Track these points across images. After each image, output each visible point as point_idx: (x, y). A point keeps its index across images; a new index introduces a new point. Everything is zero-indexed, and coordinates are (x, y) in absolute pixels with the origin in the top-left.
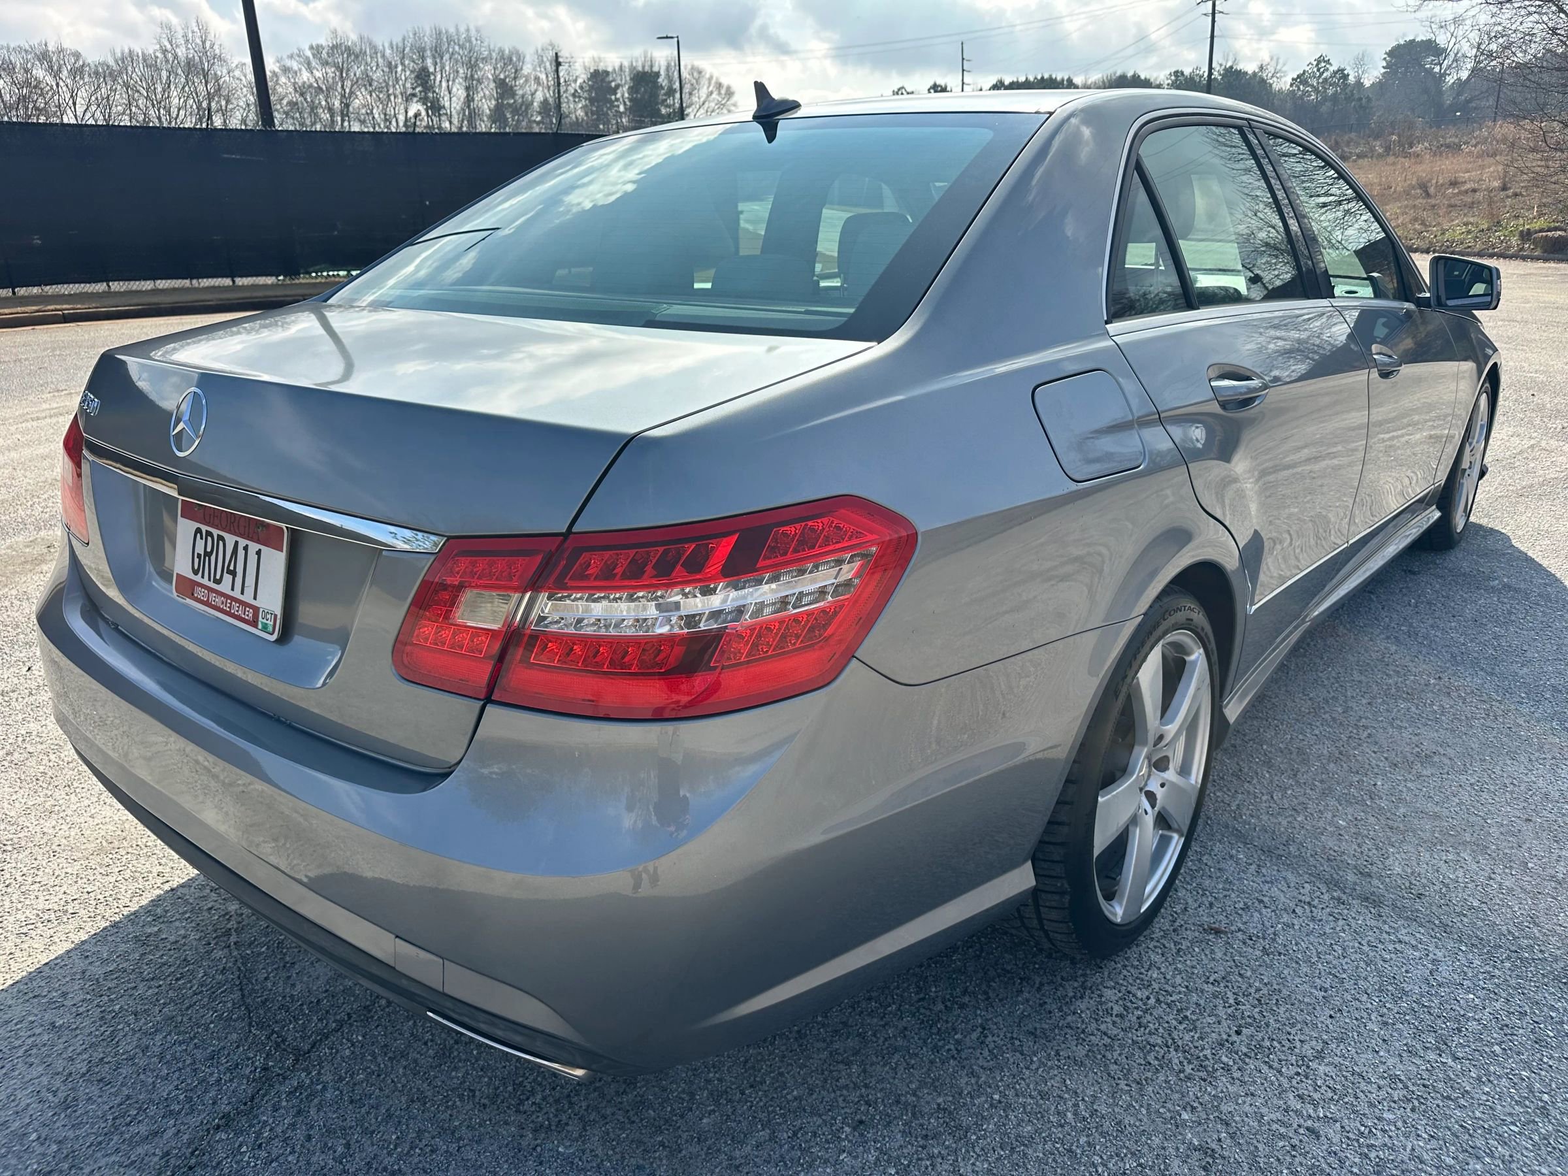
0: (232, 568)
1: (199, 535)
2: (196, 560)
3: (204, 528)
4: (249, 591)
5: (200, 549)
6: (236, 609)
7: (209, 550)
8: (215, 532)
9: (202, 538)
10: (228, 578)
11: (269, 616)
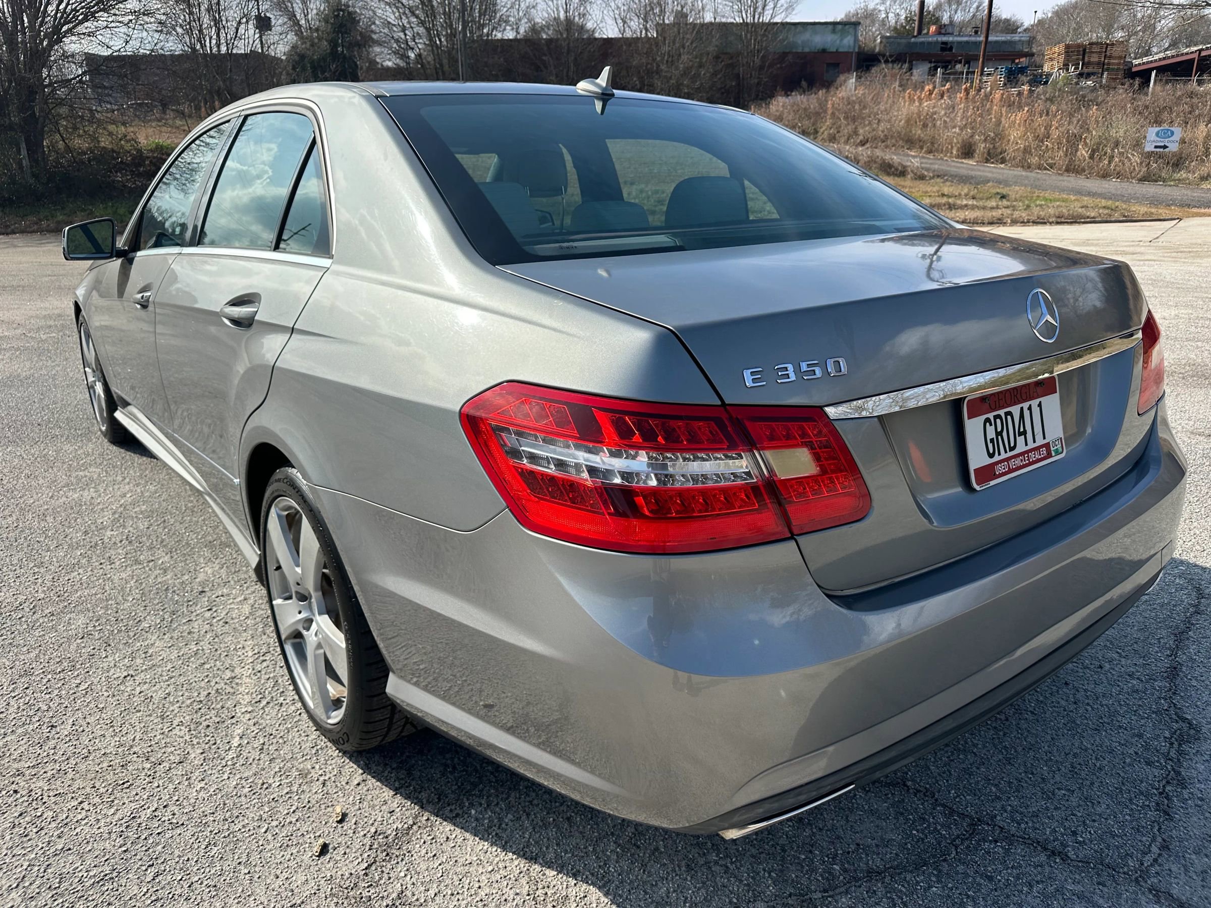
0: (1022, 430)
1: (988, 424)
2: (990, 446)
3: (991, 416)
4: (1039, 436)
5: (991, 434)
6: (1033, 456)
7: (999, 429)
8: (1002, 412)
9: (991, 425)
10: (1021, 440)
11: (1057, 443)
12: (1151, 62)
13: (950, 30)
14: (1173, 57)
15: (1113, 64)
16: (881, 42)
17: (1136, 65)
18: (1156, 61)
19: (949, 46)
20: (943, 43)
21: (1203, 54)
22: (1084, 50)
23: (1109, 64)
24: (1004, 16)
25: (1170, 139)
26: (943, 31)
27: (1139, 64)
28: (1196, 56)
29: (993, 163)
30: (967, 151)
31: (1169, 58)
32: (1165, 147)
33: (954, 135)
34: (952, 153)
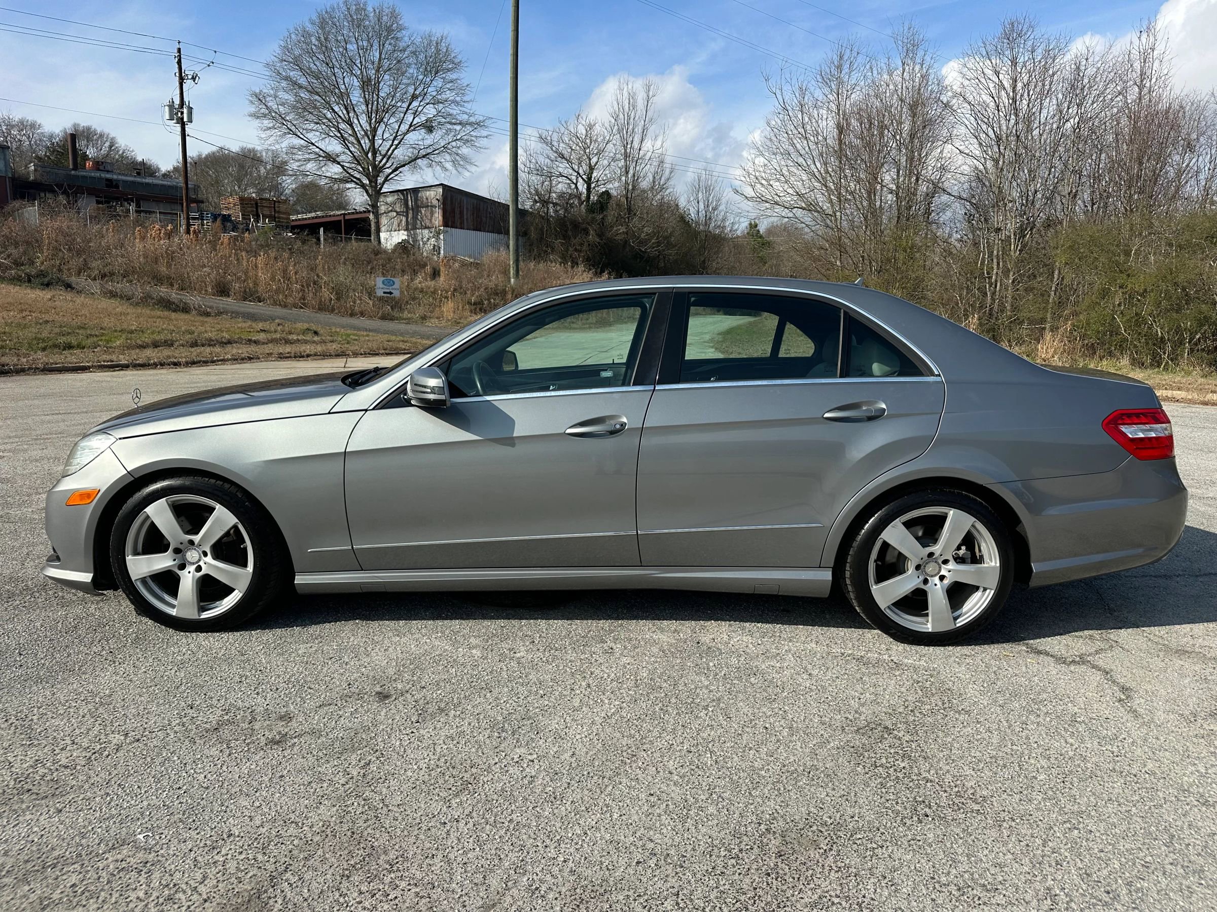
12: (306, 219)
13: (109, 168)
14: (323, 217)
15: (283, 218)
16: (35, 170)
17: (293, 220)
18: (309, 218)
19: (114, 183)
20: (107, 180)
21: (347, 217)
22: (256, 204)
23: (279, 218)
24: (139, 159)
25: (393, 287)
26: (101, 168)
27: (296, 220)
28: (341, 218)
29: (250, 301)
30: (223, 290)
31: (320, 217)
32: (391, 293)
33: (209, 274)
34: (206, 291)
